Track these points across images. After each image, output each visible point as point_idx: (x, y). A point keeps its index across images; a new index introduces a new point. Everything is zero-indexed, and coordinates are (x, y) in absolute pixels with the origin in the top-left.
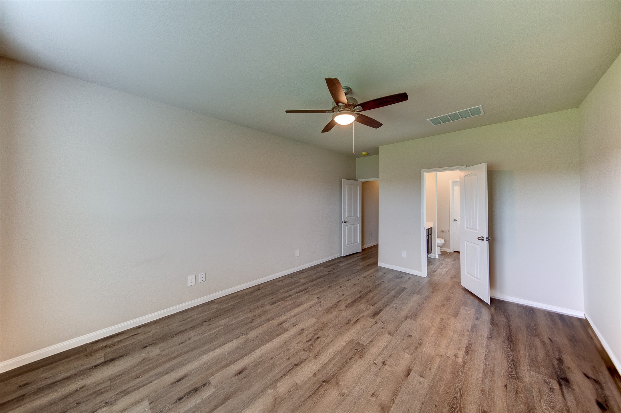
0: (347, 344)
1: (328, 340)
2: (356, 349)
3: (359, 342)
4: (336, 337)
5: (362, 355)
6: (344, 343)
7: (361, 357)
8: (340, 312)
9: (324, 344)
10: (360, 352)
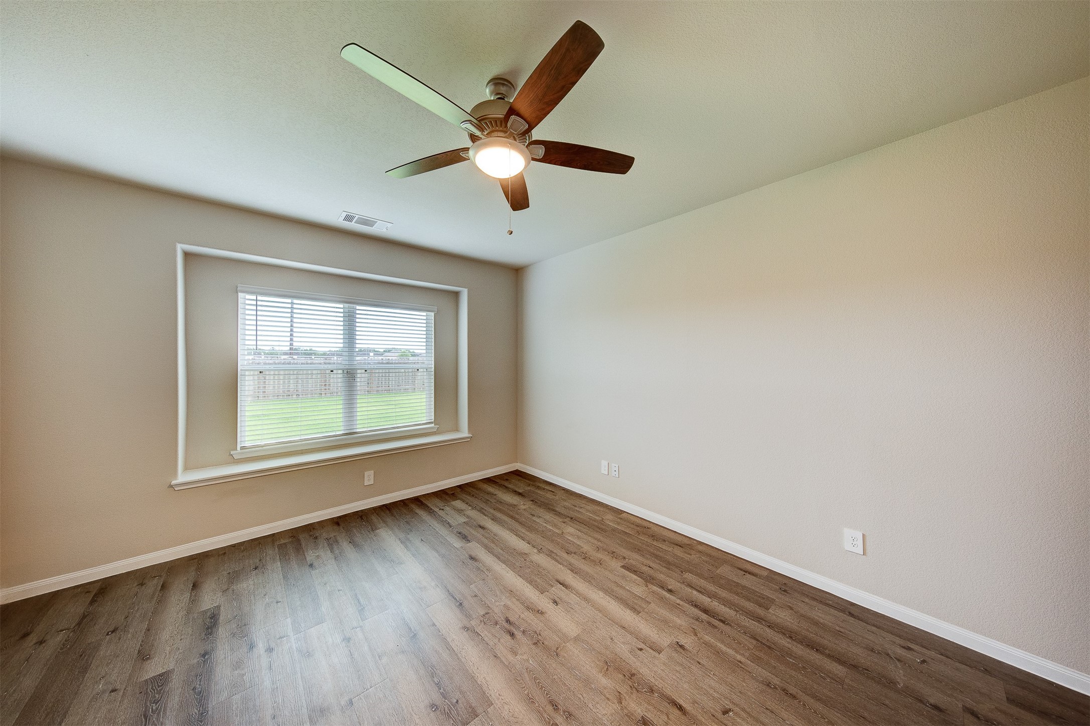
0: (480, 686)
1: (502, 650)
2: (457, 702)
3: (477, 716)
4: (508, 667)
5: (438, 712)
6: (483, 681)
7: (434, 707)
8: (608, 696)
9: (491, 643)
10: (446, 709)
